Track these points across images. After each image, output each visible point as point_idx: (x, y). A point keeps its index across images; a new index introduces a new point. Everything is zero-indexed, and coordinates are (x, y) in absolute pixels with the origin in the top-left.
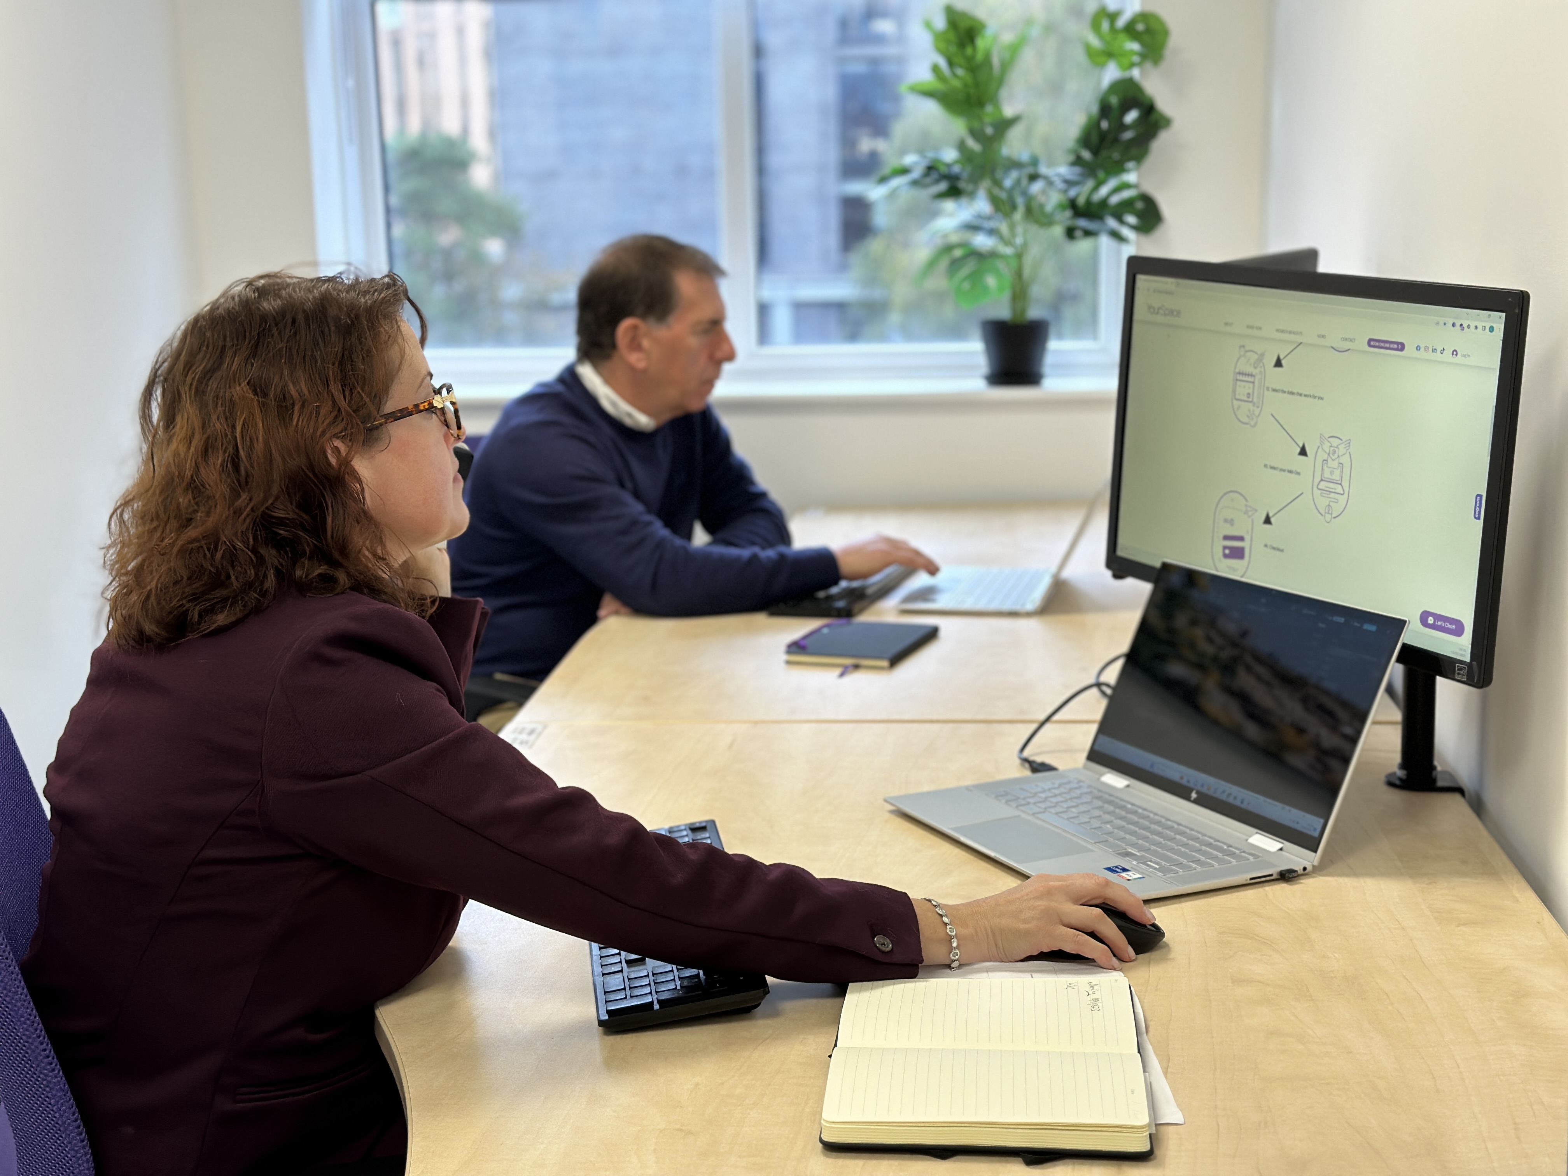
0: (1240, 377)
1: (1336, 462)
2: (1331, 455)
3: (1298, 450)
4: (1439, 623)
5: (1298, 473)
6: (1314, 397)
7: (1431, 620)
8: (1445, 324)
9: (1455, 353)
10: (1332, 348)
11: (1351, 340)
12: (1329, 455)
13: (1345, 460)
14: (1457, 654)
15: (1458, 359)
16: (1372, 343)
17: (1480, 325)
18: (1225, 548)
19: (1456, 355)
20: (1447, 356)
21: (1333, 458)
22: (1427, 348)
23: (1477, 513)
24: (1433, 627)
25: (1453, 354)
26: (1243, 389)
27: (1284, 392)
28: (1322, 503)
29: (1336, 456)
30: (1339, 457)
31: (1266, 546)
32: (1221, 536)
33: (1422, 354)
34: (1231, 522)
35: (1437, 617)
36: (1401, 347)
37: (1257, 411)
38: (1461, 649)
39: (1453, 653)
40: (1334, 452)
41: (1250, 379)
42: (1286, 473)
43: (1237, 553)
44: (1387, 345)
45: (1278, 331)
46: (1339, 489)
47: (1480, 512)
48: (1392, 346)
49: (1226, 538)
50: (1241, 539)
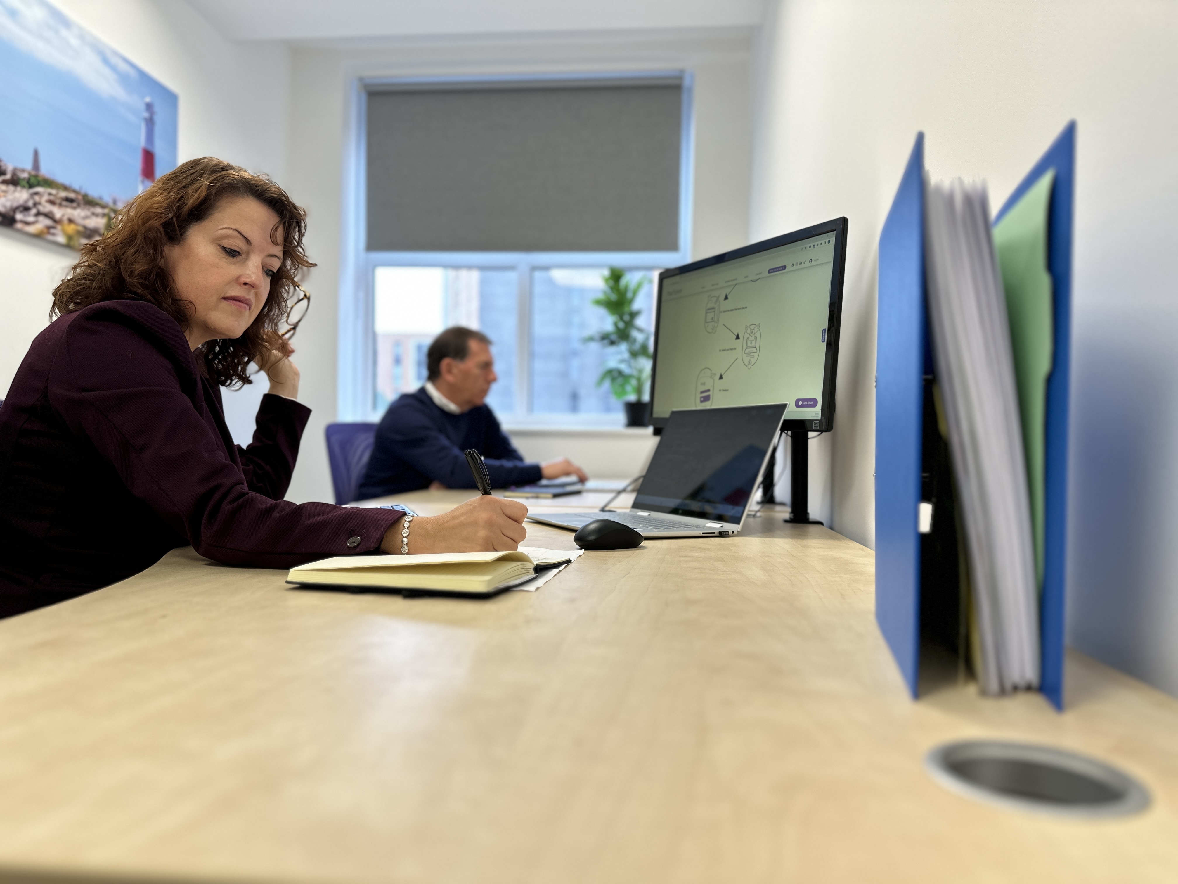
0: (708, 311)
1: (753, 337)
2: (751, 334)
3: (735, 337)
4: (805, 403)
5: (735, 349)
6: (743, 308)
7: (800, 403)
8: (806, 248)
9: (811, 261)
10: (752, 281)
11: (760, 274)
12: (750, 334)
13: (758, 335)
14: (814, 417)
15: (813, 263)
16: (770, 271)
17: (823, 242)
18: (701, 397)
19: (812, 261)
20: (808, 264)
21: (752, 335)
22: (797, 263)
23: (823, 339)
24: (802, 406)
25: (810, 262)
26: (710, 316)
27: (728, 311)
28: (746, 359)
29: (753, 333)
30: (754, 334)
31: (720, 390)
32: (699, 392)
33: (795, 267)
34: (704, 384)
35: (803, 400)
36: (784, 267)
37: (716, 325)
38: (816, 414)
39: (812, 417)
40: (752, 332)
41: (713, 310)
42: (730, 351)
43: (706, 399)
44: (778, 269)
45: (726, 282)
46: (754, 350)
47: (825, 338)
48: (780, 269)
49: (702, 392)
50: (708, 391)
